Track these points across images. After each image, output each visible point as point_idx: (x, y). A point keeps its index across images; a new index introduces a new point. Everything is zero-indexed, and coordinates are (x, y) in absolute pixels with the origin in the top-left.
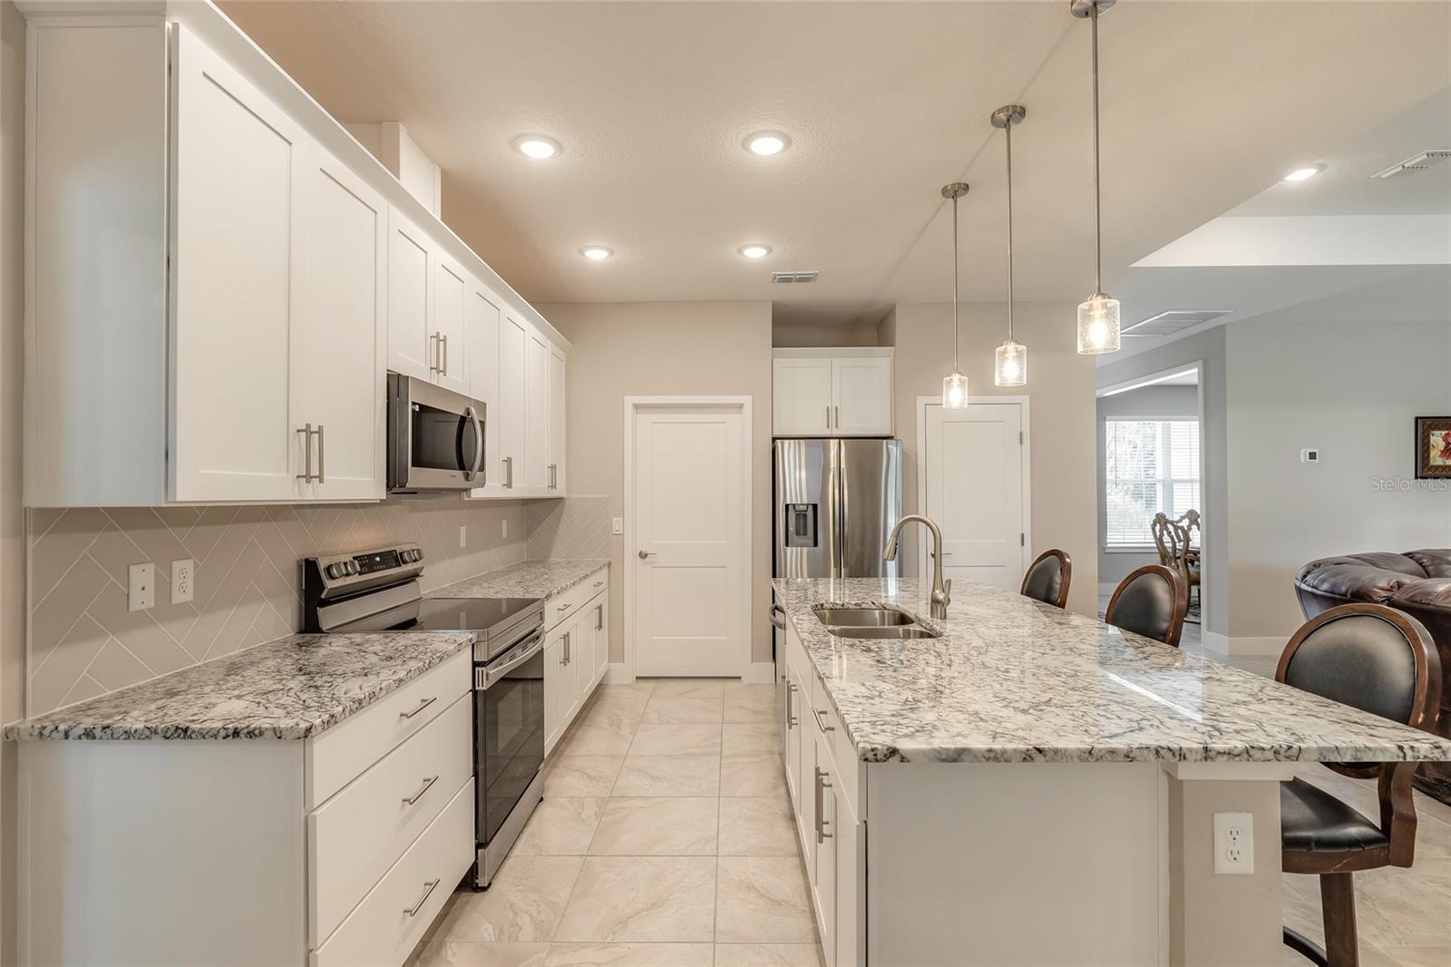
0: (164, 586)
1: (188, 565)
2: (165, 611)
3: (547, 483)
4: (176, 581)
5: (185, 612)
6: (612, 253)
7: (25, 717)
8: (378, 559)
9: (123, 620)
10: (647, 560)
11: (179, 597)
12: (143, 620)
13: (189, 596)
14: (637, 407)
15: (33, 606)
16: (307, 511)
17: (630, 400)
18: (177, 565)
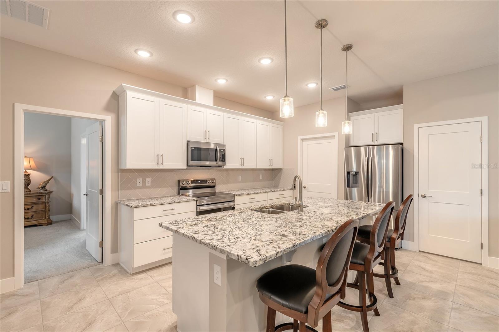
0: (144, 182)
1: (150, 179)
2: (144, 186)
3: (268, 164)
4: (147, 182)
5: (148, 187)
6: (274, 97)
7: (119, 199)
8: (200, 181)
9: (136, 187)
10: (306, 189)
11: (147, 185)
12: (140, 188)
13: (150, 184)
14: (303, 140)
15: (120, 183)
16: (181, 170)
17: (300, 138)
18: (147, 179)
